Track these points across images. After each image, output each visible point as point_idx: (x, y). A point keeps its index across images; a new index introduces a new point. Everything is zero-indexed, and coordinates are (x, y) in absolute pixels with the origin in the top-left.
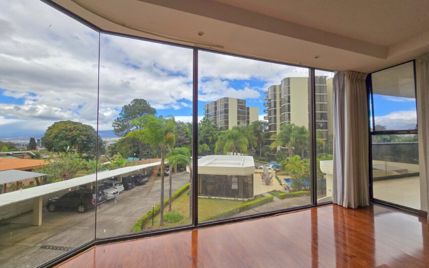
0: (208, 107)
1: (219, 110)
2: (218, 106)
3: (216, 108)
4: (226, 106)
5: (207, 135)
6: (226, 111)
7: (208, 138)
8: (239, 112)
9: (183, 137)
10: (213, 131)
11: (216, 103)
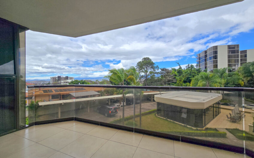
0: (199, 56)
1: (208, 57)
2: (208, 53)
3: (206, 56)
4: (216, 52)
5: (190, 76)
6: (216, 57)
7: (190, 79)
8: (229, 57)
9: (171, 78)
10: (195, 73)
11: (206, 52)
